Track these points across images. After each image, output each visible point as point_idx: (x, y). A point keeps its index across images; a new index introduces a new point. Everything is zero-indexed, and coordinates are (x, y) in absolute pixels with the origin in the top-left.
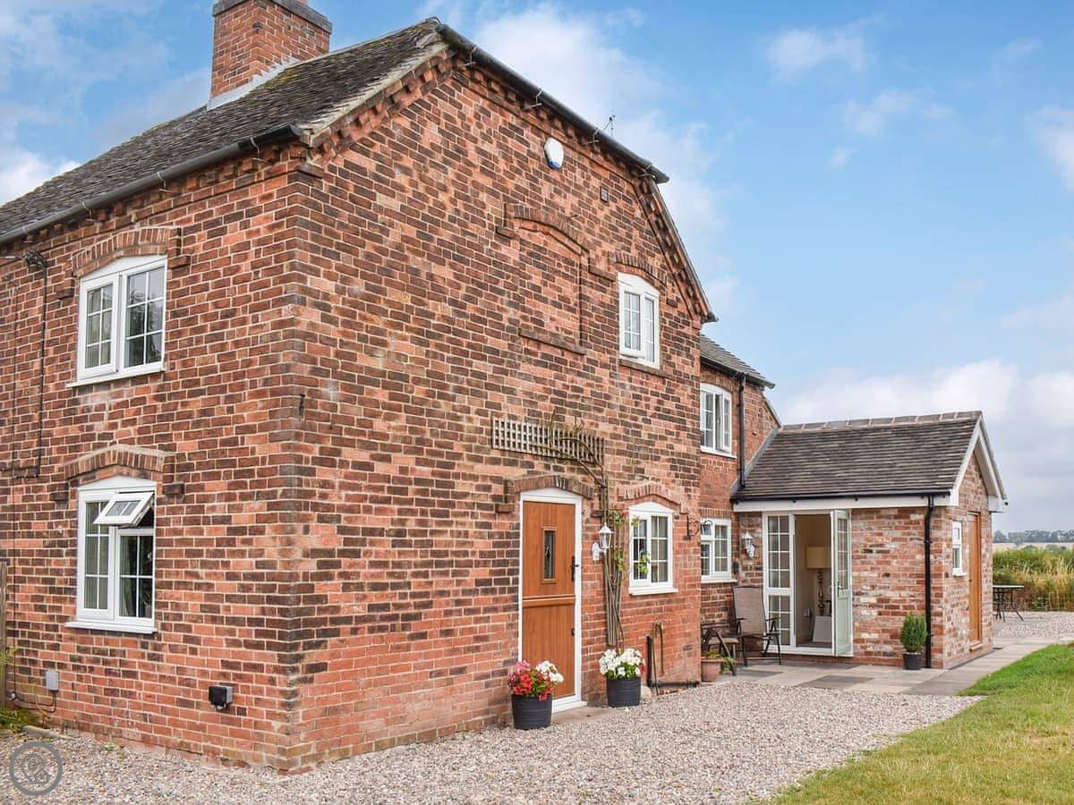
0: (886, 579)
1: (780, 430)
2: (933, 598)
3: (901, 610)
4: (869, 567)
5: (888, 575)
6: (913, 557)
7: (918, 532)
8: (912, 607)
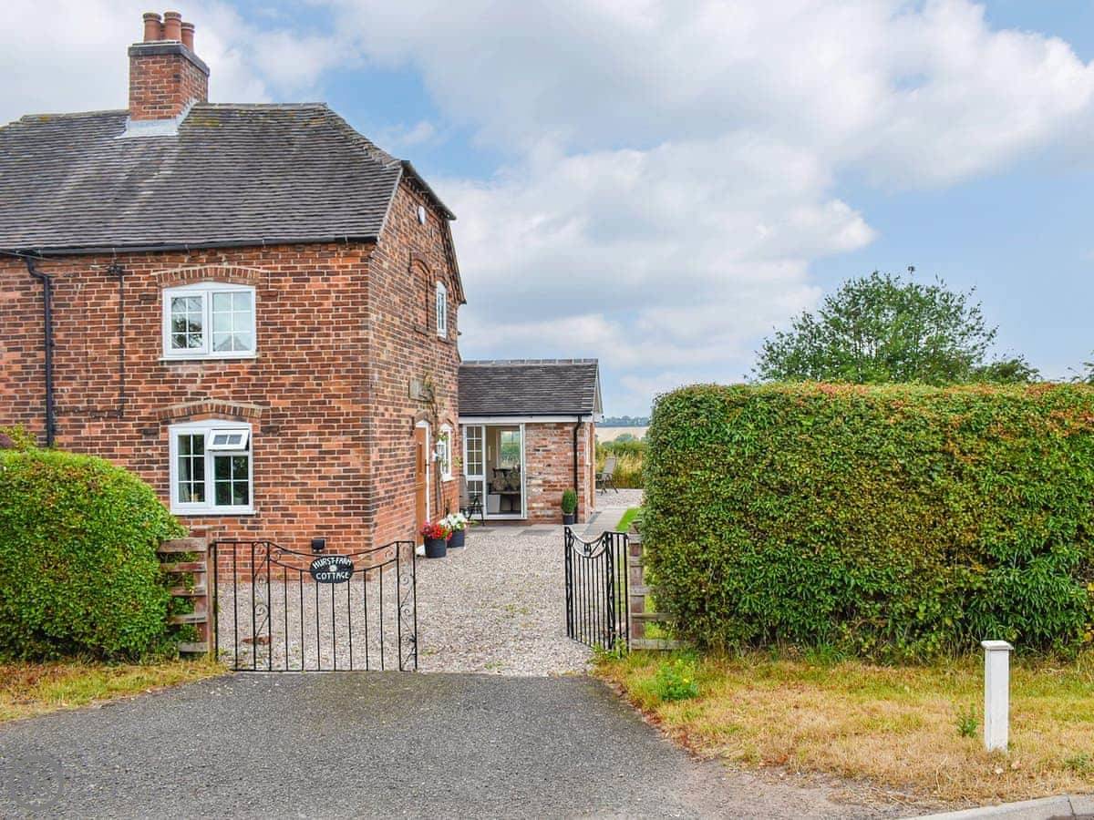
0: (548, 468)
1: (461, 364)
2: (578, 480)
3: (558, 488)
4: (537, 460)
5: (549, 465)
6: (566, 454)
7: (569, 438)
8: (566, 486)
